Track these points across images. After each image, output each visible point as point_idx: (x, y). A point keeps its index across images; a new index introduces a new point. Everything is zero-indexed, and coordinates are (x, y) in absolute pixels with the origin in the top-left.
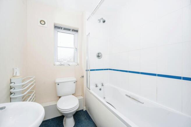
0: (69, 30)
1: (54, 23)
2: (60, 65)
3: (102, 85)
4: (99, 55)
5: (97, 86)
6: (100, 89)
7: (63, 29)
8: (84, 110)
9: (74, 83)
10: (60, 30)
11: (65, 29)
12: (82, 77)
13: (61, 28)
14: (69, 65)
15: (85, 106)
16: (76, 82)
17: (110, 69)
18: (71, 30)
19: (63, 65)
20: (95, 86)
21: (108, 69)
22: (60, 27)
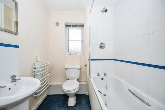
0: (76, 26)
1: (65, 23)
2: (69, 55)
3: (105, 75)
4: (101, 45)
5: (98, 75)
6: (102, 79)
7: (72, 26)
8: (87, 95)
9: (79, 70)
10: (70, 28)
11: (73, 26)
12: (85, 65)
13: (71, 26)
14: (76, 55)
15: (87, 91)
16: (80, 69)
17: (114, 60)
18: (78, 26)
19: (72, 55)
20: (97, 75)
21: (112, 60)
22: (69, 25)
